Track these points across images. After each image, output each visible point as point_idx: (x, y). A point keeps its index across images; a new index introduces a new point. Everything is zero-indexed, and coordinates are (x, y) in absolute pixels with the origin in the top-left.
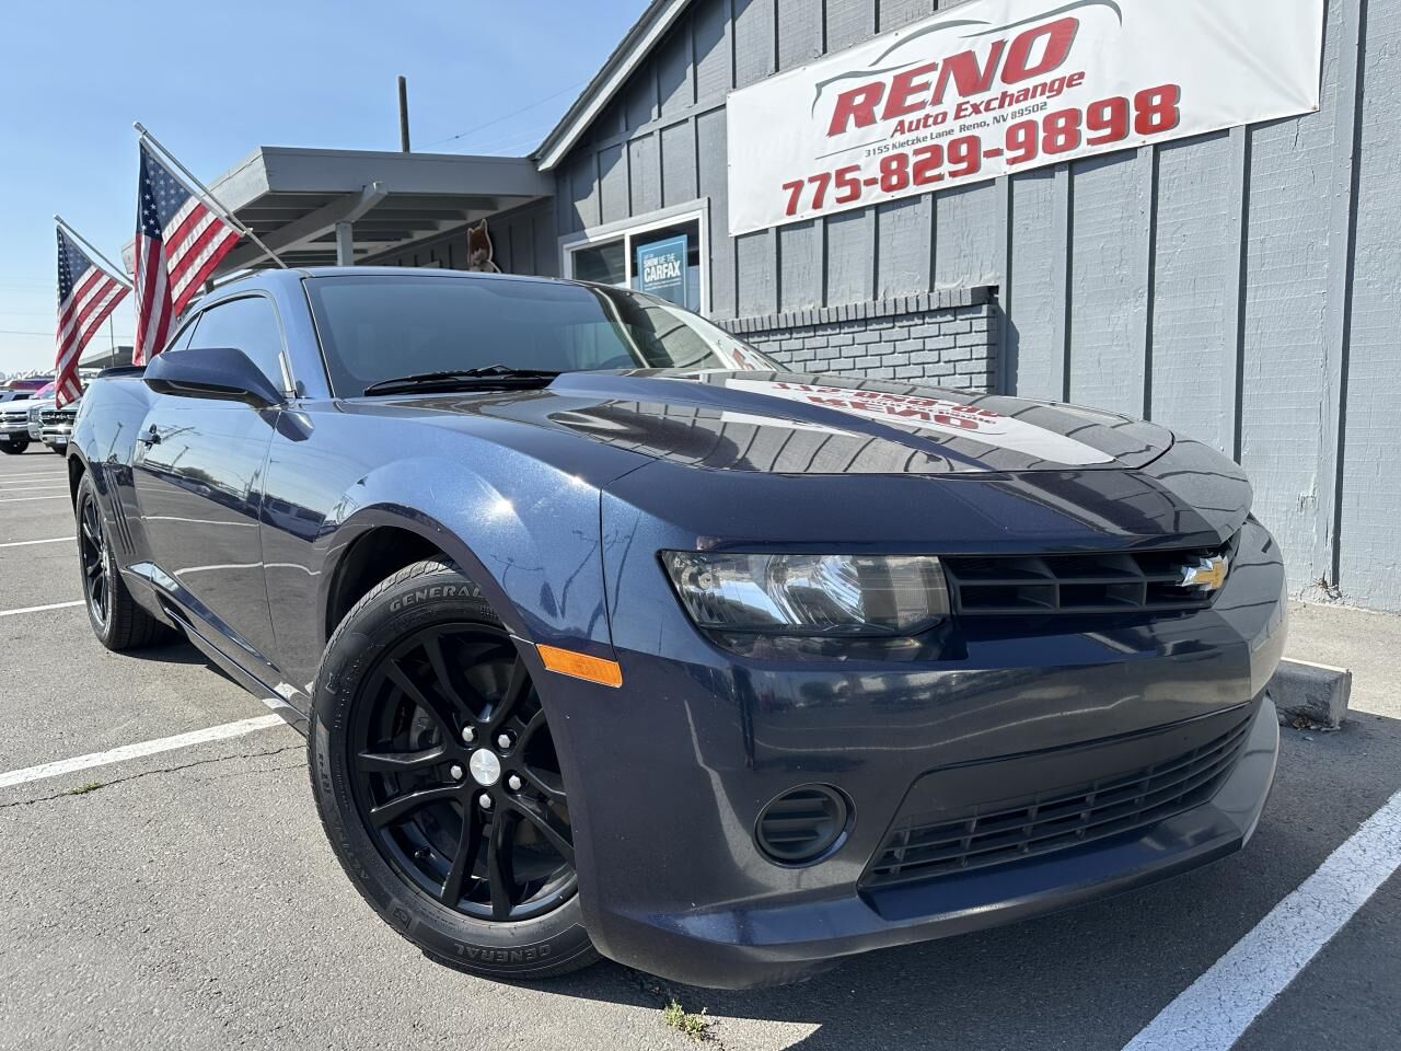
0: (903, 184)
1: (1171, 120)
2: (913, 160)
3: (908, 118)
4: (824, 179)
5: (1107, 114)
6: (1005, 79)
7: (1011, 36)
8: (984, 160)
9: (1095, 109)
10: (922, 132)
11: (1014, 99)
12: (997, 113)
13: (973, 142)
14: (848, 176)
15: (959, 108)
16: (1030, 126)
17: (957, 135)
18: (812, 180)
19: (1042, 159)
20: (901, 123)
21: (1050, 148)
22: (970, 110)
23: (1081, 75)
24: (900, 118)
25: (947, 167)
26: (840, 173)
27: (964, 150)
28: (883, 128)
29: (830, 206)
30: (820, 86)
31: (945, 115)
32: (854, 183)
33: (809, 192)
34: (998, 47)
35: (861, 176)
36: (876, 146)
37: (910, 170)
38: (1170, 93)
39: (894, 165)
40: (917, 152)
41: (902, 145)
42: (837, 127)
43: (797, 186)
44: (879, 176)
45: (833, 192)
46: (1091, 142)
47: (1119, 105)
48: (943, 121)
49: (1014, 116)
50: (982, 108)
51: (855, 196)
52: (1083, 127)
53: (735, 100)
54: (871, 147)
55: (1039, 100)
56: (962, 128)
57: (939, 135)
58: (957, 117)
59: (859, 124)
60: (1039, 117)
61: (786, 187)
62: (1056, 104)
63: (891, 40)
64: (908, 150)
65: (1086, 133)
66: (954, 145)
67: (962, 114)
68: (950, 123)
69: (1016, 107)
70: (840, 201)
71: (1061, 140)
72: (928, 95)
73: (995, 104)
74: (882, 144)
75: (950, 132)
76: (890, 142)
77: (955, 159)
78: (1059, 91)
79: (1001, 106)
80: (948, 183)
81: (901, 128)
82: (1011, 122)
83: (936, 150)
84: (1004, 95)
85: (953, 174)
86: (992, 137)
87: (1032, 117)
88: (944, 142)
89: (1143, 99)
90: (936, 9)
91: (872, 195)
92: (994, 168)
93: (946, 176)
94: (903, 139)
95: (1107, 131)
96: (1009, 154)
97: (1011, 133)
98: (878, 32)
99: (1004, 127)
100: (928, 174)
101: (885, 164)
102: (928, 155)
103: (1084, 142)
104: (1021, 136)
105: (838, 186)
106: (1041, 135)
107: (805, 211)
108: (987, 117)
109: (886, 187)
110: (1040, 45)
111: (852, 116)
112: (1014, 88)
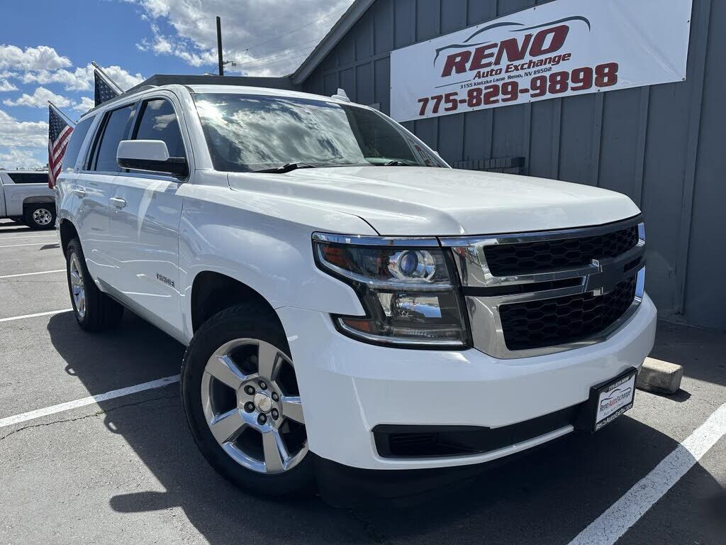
0: (478, 104)
1: (613, 80)
2: (484, 92)
3: (482, 70)
4: (439, 98)
5: (582, 75)
6: (532, 54)
7: (535, 32)
8: (519, 94)
9: (576, 72)
10: (489, 78)
11: (535, 65)
12: (527, 71)
13: (515, 85)
14: (451, 98)
15: (508, 67)
16: (543, 79)
17: (507, 81)
18: (433, 98)
19: (548, 96)
20: (479, 73)
21: (553, 90)
22: (513, 68)
23: (569, 55)
24: (478, 70)
25: (501, 96)
26: (448, 96)
27: (510, 88)
28: (469, 75)
29: (441, 112)
30: (438, 51)
31: (501, 70)
32: (455, 102)
33: (431, 104)
34: (528, 37)
35: (458, 98)
36: (466, 83)
37: (482, 97)
38: (613, 67)
39: (475, 94)
40: (486, 88)
41: (479, 84)
42: (447, 73)
43: (426, 101)
44: (467, 98)
45: (443, 105)
46: (573, 89)
47: (588, 71)
48: (500, 73)
49: (535, 73)
50: (519, 68)
51: (455, 107)
52: (569, 81)
53: (395, 55)
54: (463, 84)
55: (548, 66)
56: (509, 77)
57: (497, 80)
59: (458, 72)
60: (547, 74)
61: (420, 101)
62: (556, 69)
63: (474, 29)
64: (482, 87)
65: (571, 84)
66: (505, 85)
67: (509, 70)
68: (503, 75)
69: (536, 69)
70: (447, 110)
71: (558, 87)
72: (493, 60)
73: (526, 66)
74: (470, 82)
75: (503, 79)
76: (473, 82)
77: (505, 92)
78: (558, 62)
79: (529, 67)
80: (501, 104)
81: (478, 75)
82: (533, 76)
83: (496, 87)
84: (531, 62)
85: (504, 100)
86: (524, 83)
87: (544, 74)
88: (500, 84)
89: (600, 69)
90: (498, 16)
91: (463, 108)
92: (523, 99)
93: (500, 101)
94: (480, 80)
95: (581, 84)
96: (532, 92)
97: (534, 81)
98: (468, 25)
99: (530, 78)
100: (492, 99)
101: (470, 93)
102: (492, 90)
103: (569, 89)
104: (538, 83)
105: (446, 102)
106: (548, 83)
107: (429, 114)
108: (521, 72)
109: (471, 105)
110: (549, 38)
111: (454, 68)
112: (535, 59)
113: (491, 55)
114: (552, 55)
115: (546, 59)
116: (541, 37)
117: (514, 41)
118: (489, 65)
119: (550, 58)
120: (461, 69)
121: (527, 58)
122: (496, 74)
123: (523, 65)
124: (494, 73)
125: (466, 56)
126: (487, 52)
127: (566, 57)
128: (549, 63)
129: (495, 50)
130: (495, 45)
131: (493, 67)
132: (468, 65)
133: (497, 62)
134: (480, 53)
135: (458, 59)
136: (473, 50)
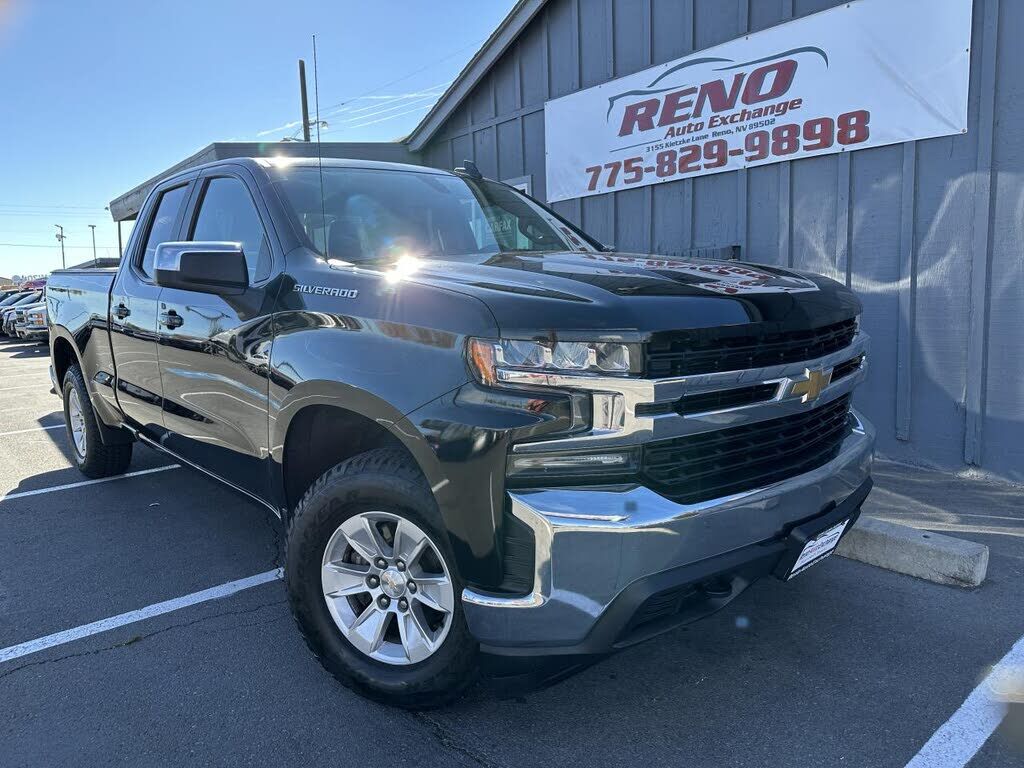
0: (671, 172)
1: (863, 135)
2: (679, 155)
3: (676, 126)
4: (616, 166)
5: (818, 129)
6: (746, 100)
7: (748, 71)
8: (729, 157)
9: (810, 125)
10: (687, 136)
11: (751, 116)
12: (740, 124)
13: (722, 144)
14: (634, 165)
15: (712, 120)
16: (763, 135)
17: (711, 139)
18: (607, 166)
19: (772, 158)
20: (672, 129)
21: (778, 151)
22: (720, 121)
23: (800, 101)
24: (672, 125)
25: (703, 161)
26: (628, 163)
27: (715, 150)
28: (659, 133)
29: (620, 185)
30: (612, 100)
31: (702, 124)
32: (638, 170)
33: (605, 174)
34: (739, 78)
35: (644, 165)
36: (654, 144)
37: (677, 162)
38: (863, 116)
39: (667, 158)
40: (682, 150)
41: (672, 144)
42: (626, 130)
43: (597, 170)
44: (656, 165)
45: (622, 175)
46: (806, 148)
47: (826, 123)
48: (701, 128)
49: (751, 127)
50: (728, 120)
51: (639, 178)
52: (801, 138)
53: (551, 107)
54: (650, 145)
55: (769, 117)
56: (714, 134)
57: (698, 139)
58: (711, 126)
59: (642, 129)
60: (769, 129)
61: (588, 170)
62: (782, 121)
63: (662, 69)
64: (677, 148)
65: (803, 142)
66: (708, 146)
67: (715, 124)
68: (706, 131)
69: (752, 121)
70: (626, 182)
71: (785, 146)
72: (691, 110)
73: (737, 118)
74: (658, 143)
75: (706, 137)
76: (664, 142)
77: (709, 156)
78: (784, 112)
79: (742, 120)
80: (704, 172)
81: (671, 132)
82: (749, 131)
83: (696, 149)
84: (744, 112)
85: (707, 166)
86: (736, 141)
87: (765, 128)
88: (702, 143)
89: (844, 119)
90: (695, 48)
91: (650, 179)
92: (736, 163)
93: (702, 167)
94: (673, 140)
95: (818, 141)
96: (748, 154)
97: (749, 139)
98: (653, 63)
99: (743, 135)
100: (690, 165)
101: (660, 157)
102: (690, 152)
103: (801, 148)
104: (757, 141)
105: (626, 171)
106: (771, 141)
107: (602, 188)
108: (731, 127)
109: (660, 174)
110: (770, 79)
111: (636, 123)
112: (751, 108)
113: (689, 104)
114: (775, 102)
115: (767, 109)
116: (759, 76)
117: (719, 84)
118: (686, 117)
119: (773, 107)
120: (646, 125)
121: (740, 106)
122: (696, 130)
123: (733, 116)
124: (693, 128)
125: (652, 106)
126: (682, 100)
127: (794, 105)
128: (772, 113)
129: (694, 97)
130: (693, 91)
131: (692, 120)
132: (656, 119)
133: (697, 113)
134: (673, 102)
135: (641, 111)
136: (662, 98)
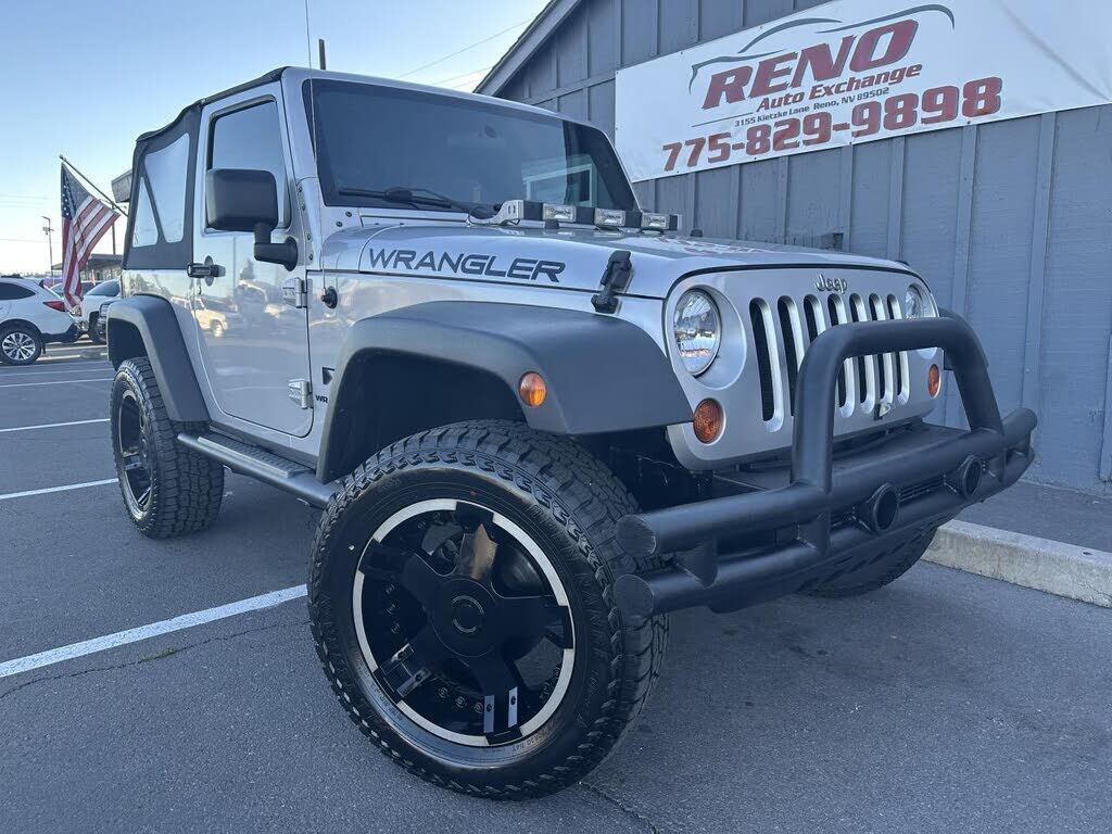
0: (765, 149)
1: (993, 106)
2: (774, 130)
3: (771, 97)
4: (699, 144)
5: (940, 99)
6: (854, 67)
7: (859, 33)
8: (833, 133)
9: (930, 96)
10: (783, 108)
11: (860, 84)
12: (846, 95)
13: (825, 118)
14: (720, 141)
15: (814, 90)
16: (874, 107)
17: (812, 111)
18: (688, 143)
19: (883, 133)
20: (766, 100)
21: (890, 125)
22: (824, 91)
23: (919, 67)
24: (765, 97)
25: (802, 137)
26: (713, 139)
27: (817, 124)
28: (750, 105)
29: (703, 164)
30: (695, 68)
31: (802, 95)
32: (725, 147)
33: (686, 152)
34: (847, 42)
35: (731, 142)
36: (744, 118)
37: (771, 138)
38: (994, 84)
39: (759, 134)
40: (777, 124)
41: (766, 118)
42: (711, 102)
43: (676, 148)
44: (746, 141)
45: (706, 153)
46: (925, 121)
47: (950, 92)
48: (800, 100)
49: (860, 97)
50: (833, 90)
51: (725, 155)
52: (919, 109)
53: (622, 77)
54: (739, 119)
55: (883, 86)
56: (816, 106)
57: (797, 111)
58: (812, 97)
59: (730, 100)
60: (882, 100)
61: (666, 148)
62: (896, 90)
63: (755, 32)
64: (771, 122)
65: (921, 114)
66: (809, 120)
67: (817, 94)
68: (806, 102)
69: (862, 91)
70: (711, 160)
71: (900, 118)
72: (789, 79)
73: (844, 87)
74: (749, 117)
75: (806, 109)
76: (756, 115)
77: (809, 130)
78: (900, 80)
79: (849, 89)
80: (802, 149)
81: (765, 104)
82: (857, 103)
83: (794, 123)
84: (852, 80)
85: (807, 143)
86: (841, 114)
87: (876, 99)
88: (801, 117)
89: (971, 89)
90: (796, 8)
91: (738, 157)
92: (841, 139)
93: (801, 143)
94: (767, 113)
95: (939, 113)
96: (854, 128)
97: (857, 112)
98: (745, 25)
99: (851, 106)
100: (786, 142)
101: (751, 132)
102: (787, 127)
103: (919, 119)
104: (866, 114)
105: (711, 149)
106: (883, 114)
107: (681, 167)
108: (837, 97)
109: (751, 151)
110: (885, 42)
111: (724, 93)
112: (861, 76)
113: (787, 71)
114: (890, 68)
115: (879, 76)
116: (871, 40)
117: (824, 49)
118: (783, 87)
119: (887, 74)
120: (735, 95)
121: (847, 74)
122: (794, 101)
123: (839, 86)
124: (791, 99)
125: (743, 75)
126: (779, 67)
127: (911, 72)
128: (886, 80)
129: (793, 64)
130: (792, 56)
131: (790, 90)
132: (747, 90)
133: (796, 83)
134: (767, 69)
135: (730, 80)
136: (755, 65)
